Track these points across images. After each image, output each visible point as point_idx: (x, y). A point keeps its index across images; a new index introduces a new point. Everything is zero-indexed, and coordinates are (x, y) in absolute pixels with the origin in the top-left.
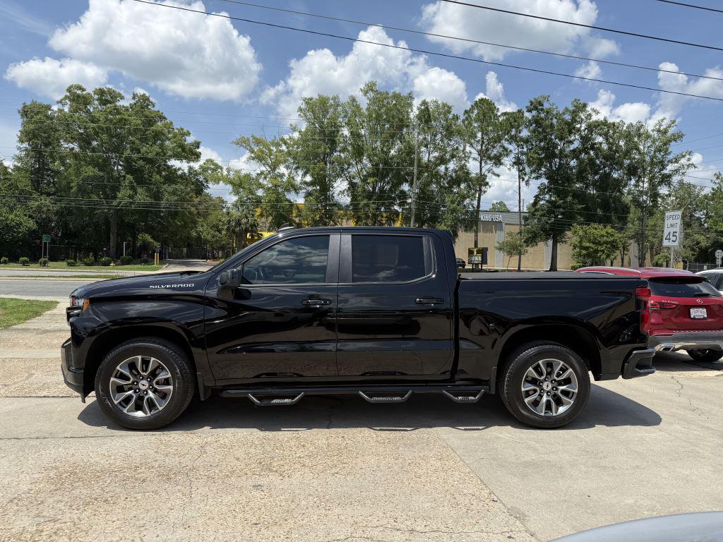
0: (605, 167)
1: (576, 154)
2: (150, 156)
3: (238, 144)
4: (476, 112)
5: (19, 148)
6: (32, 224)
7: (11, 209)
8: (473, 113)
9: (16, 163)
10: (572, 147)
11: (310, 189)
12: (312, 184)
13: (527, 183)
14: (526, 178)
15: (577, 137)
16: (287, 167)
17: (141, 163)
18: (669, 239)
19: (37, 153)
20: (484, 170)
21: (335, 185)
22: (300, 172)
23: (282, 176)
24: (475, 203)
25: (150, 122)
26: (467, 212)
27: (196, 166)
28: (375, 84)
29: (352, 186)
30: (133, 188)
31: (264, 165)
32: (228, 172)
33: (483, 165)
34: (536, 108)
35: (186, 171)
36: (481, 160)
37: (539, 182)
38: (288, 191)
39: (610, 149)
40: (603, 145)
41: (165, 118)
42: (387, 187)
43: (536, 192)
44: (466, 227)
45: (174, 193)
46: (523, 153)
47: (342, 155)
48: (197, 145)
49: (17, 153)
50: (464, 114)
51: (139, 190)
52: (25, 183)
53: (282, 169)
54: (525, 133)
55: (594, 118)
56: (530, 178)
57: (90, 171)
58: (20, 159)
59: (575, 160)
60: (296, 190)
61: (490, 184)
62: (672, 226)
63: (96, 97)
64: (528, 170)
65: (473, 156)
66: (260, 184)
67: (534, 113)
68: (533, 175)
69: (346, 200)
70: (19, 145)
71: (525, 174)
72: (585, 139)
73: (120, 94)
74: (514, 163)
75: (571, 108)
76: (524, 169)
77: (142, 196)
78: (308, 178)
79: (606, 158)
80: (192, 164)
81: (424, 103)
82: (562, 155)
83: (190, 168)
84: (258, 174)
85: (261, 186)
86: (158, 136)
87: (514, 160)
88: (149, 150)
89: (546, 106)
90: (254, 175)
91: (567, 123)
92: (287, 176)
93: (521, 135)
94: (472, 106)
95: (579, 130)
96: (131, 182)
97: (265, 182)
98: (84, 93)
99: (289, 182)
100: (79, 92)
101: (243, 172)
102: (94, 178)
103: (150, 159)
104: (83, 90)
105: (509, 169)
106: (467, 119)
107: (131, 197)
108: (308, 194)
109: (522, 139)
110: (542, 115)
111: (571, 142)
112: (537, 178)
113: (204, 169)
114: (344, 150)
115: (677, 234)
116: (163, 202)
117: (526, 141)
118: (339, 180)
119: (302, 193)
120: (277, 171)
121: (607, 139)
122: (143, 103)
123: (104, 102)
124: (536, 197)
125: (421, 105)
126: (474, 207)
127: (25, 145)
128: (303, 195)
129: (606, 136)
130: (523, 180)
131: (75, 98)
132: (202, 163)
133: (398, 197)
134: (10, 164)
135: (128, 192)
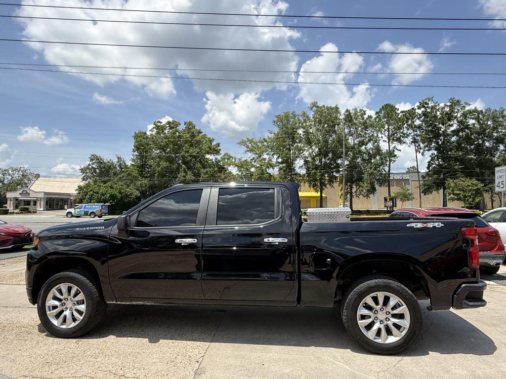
0: (478, 140)
1: (456, 133)
2: (194, 154)
3: (240, 144)
4: (383, 112)
5: (133, 155)
6: (138, 193)
7: (128, 186)
8: (381, 113)
9: (132, 163)
10: (452, 129)
11: (281, 165)
12: (282, 163)
13: (423, 154)
14: (422, 151)
15: (455, 121)
16: (268, 154)
17: (190, 158)
18: (499, 186)
19: (141, 157)
20: (391, 148)
21: (296, 163)
22: (275, 157)
23: (265, 159)
24: (387, 168)
25: (193, 136)
26: (381, 174)
27: (219, 157)
28: (316, 103)
29: (306, 162)
30: (185, 172)
31: (254, 154)
32: (235, 159)
33: (390, 144)
34: (423, 107)
35: (214, 161)
36: (389, 141)
37: (431, 152)
38: (268, 168)
39: (481, 128)
40: (476, 125)
41: (202, 132)
42: (328, 162)
43: (429, 159)
44: (381, 184)
45: (206, 173)
46: (417, 135)
47: (299, 145)
48: (218, 145)
49: (132, 157)
50: (376, 114)
51: (189, 172)
52: (135, 173)
53: (265, 156)
54: (418, 122)
55: (467, 108)
56: (424, 151)
57: (164, 164)
58: (133, 160)
59: (455, 137)
60: (272, 166)
61: (397, 156)
62: (500, 177)
63: (167, 126)
64: (422, 145)
65: (383, 139)
66: (253, 165)
67: (423, 109)
68: (426, 149)
69: (303, 172)
70: (133, 153)
71: (420, 148)
72: (460, 123)
73: (179, 123)
74: (412, 142)
75: (449, 104)
76: (419, 145)
77: (190, 176)
78: (280, 160)
79: (479, 134)
80: (216, 156)
81: (347, 111)
82: (445, 134)
83: (216, 159)
84: (251, 159)
85: (253, 166)
86: (198, 142)
87: (411, 140)
88: (194, 151)
89: (431, 104)
90: (249, 160)
91: (447, 113)
92: (267, 159)
93: (415, 123)
94: (380, 109)
95: (456, 117)
96: (184, 169)
97: (255, 164)
98: (162, 124)
99: (268, 163)
100: (159, 124)
101: (243, 159)
102: (167, 168)
103: (194, 156)
104: (161, 123)
105: (409, 146)
106: (377, 117)
107: (184, 177)
108: (280, 169)
109: (415, 126)
110: (429, 110)
111: (452, 125)
112: (429, 150)
113: (223, 159)
114: (300, 142)
115: (504, 183)
116: (201, 178)
117: (419, 127)
118: (298, 160)
119: (277, 169)
120: (262, 157)
121: (478, 121)
122: (190, 126)
123: (171, 128)
124: (429, 162)
125: (346, 112)
126: (385, 171)
127: (136, 153)
129: (478, 119)
130: (420, 152)
131: (157, 127)
132: (222, 156)
133: (335, 167)
134: (129, 163)
135: (183, 174)
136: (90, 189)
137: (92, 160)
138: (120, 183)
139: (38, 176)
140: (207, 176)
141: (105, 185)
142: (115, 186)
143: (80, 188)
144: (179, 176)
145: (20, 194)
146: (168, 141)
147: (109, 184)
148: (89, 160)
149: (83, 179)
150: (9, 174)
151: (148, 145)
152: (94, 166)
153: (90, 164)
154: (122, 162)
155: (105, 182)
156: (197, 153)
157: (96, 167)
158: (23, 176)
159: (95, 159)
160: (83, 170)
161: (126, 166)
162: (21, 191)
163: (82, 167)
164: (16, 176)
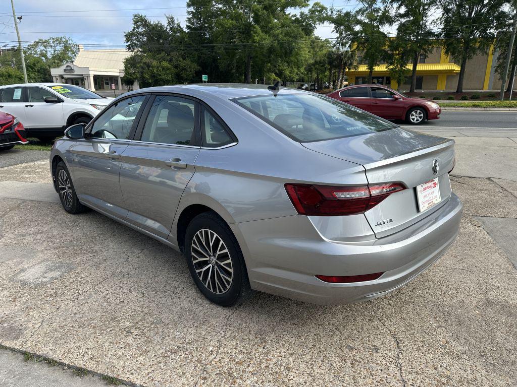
5: (188, 12)
9: (188, 24)
11: (403, 20)
12: (406, 15)
19: (198, 15)
21: (429, 14)
22: (396, 5)
23: (378, 10)
27: (306, 11)
30: (259, 34)
32: (332, 12)
35: (298, 16)
38: (383, 24)
42: (484, 10)
49: (187, 15)
51: (263, 36)
57: (230, 23)
58: (189, 20)
60: (390, 21)
69: (437, 28)
70: (188, 9)
78: (403, 10)
83: (302, 14)
84: (356, 12)
85: (359, 22)
90: (353, 13)
92: (383, 10)
96: (257, 30)
97: (362, 18)
99: (384, 13)
101: (344, 11)
108: (401, 26)
113: (312, 12)
118: (433, 8)
119: (396, 26)
120: (374, 6)
128: (397, 27)
132: (310, 7)
133: (497, 18)
137: (136, 23)
143: (126, 60)
148: (133, 22)
150: (51, 46)
152: (140, 30)
153: (134, 29)
154: (174, 24)
157: (143, 32)
158: (65, 48)
159: (140, 21)
160: (129, 37)
161: (180, 29)
162: (64, 67)
163: (127, 32)
164: (58, 48)
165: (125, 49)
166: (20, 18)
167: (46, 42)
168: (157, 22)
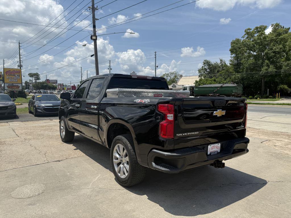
5: (231, 57)
7: (226, 79)
9: (230, 63)
17: (273, 54)
19: (237, 58)
25: (279, 34)
30: (268, 66)
49: (231, 59)
51: (271, 66)
52: (231, 70)
58: (231, 61)
63: (256, 31)
70: (231, 56)
73: (266, 26)
77: (272, 69)
88: (277, 48)
96: (267, 63)
98: (251, 31)
102: (253, 64)
107: (266, 70)
116: (282, 71)
122: (276, 27)
123: (258, 32)
127: (234, 55)
131: (248, 33)
134: (228, 63)
135: (265, 68)
136: (202, 82)
137: (204, 63)
138: (220, 77)
139: (181, 76)
140: (288, 67)
141: (211, 79)
142: (217, 80)
143: (197, 82)
144: (262, 70)
145: (172, 86)
146: (255, 43)
147: (213, 78)
148: (203, 64)
149: (199, 76)
150: (169, 76)
151: (240, 48)
152: (205, 67)
153: (203, 67)
154: (223, 63)
155: (211, 77)
156: (280, 49)
157: (207, 68)
158: (175, 76)
159: (207, 63)
160: (199, 71)
161: (226, 66)
162: (172, 85)
163: (199, 69)
164: (172, 77)
165: (198, 77)
166: (157, 67)
167: (168, 74)
168: (215, 62)
